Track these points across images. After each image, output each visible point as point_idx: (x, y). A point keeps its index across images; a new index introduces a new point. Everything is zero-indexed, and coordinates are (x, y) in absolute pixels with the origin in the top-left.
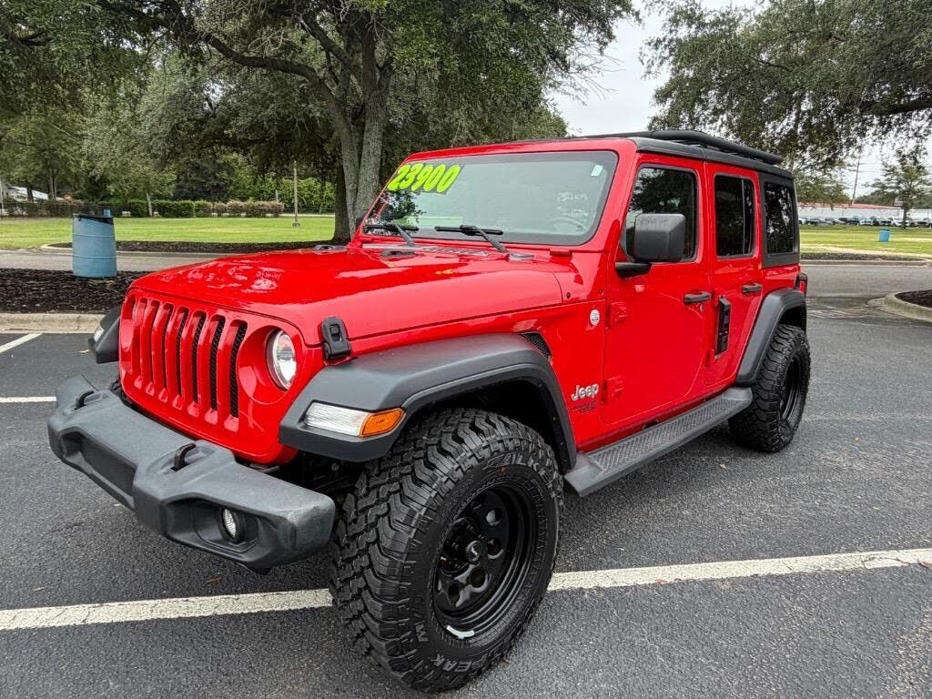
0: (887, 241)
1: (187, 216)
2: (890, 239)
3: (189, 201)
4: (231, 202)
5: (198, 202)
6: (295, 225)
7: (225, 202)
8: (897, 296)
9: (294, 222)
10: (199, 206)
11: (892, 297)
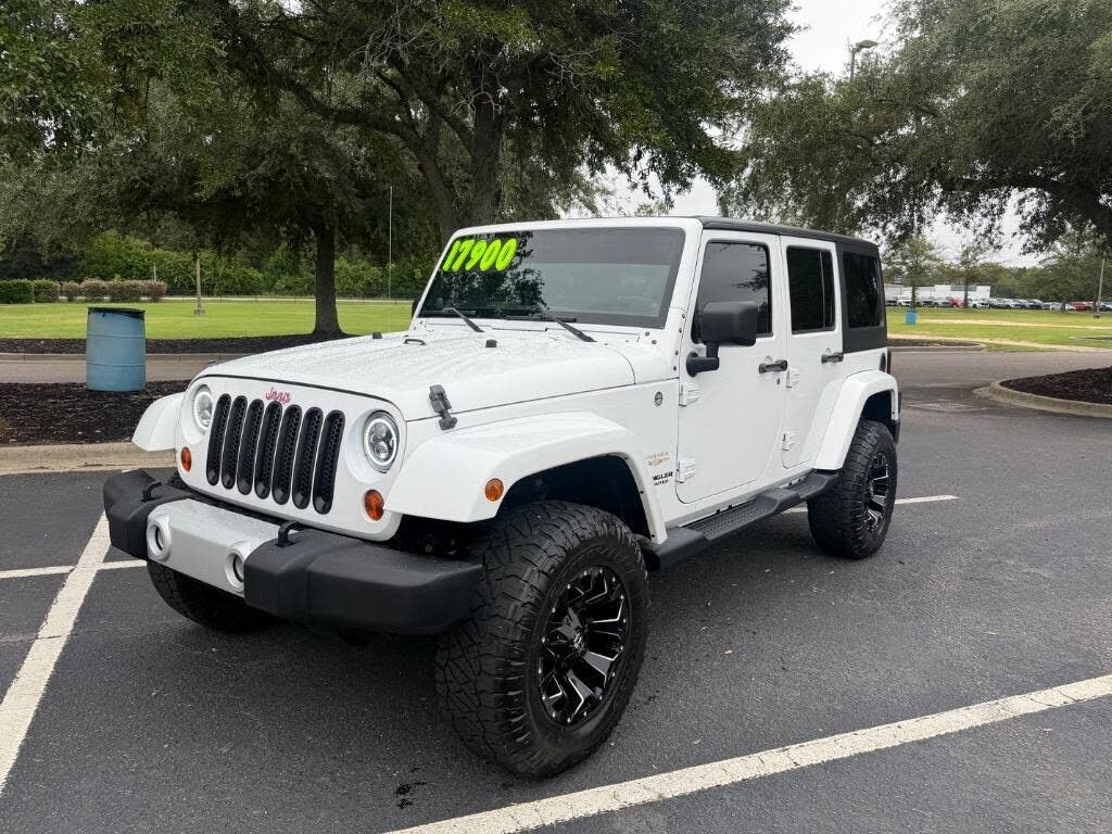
0: (914, 323)
1: (27, 301)
2: (917, 321)
3: (25, 281)
4: (88, 282)
5: (38, 281)
6: (197, 312)
7: (80, 281)
8: (1002, 384)
9: (196, 308)
10: (39, 286)
11: (996, 384)
